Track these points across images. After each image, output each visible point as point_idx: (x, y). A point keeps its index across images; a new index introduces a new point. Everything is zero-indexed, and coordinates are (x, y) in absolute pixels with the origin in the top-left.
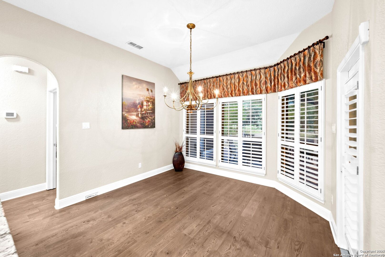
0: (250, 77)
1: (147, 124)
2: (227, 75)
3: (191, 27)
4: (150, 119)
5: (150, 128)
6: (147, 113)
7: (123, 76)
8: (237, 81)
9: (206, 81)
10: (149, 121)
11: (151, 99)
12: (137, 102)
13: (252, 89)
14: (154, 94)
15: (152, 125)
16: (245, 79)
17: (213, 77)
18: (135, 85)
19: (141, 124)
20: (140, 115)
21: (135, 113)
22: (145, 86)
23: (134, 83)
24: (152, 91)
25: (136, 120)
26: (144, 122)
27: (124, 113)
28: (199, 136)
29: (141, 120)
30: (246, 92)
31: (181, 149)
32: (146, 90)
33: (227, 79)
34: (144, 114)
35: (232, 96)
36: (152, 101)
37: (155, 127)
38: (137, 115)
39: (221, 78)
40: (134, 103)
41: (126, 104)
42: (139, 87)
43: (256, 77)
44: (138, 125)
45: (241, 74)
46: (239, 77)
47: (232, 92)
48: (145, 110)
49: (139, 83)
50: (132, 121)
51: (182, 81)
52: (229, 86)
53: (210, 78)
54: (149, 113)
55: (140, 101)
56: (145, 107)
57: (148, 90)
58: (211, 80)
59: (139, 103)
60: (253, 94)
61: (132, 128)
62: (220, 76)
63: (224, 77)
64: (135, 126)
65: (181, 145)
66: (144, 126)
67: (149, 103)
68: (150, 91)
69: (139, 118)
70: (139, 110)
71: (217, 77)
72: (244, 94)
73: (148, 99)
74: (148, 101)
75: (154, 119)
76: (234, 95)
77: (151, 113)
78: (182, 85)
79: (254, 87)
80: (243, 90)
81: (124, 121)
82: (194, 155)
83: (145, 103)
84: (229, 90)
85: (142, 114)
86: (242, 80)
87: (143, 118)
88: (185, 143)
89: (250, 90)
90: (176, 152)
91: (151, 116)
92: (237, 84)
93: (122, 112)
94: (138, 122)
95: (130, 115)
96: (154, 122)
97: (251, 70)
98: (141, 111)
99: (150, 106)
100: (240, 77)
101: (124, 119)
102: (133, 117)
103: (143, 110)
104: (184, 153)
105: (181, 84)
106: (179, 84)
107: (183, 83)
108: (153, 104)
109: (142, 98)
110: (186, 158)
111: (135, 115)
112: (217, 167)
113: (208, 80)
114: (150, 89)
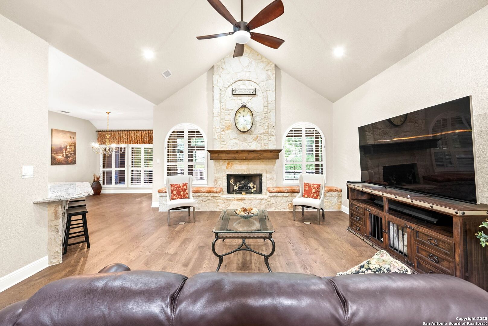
0: (148, 134)
1: (70, 162)
2: (134, 131)
3: (108, 113)
4: (72, 158)
5: (72, 164)
6: (70, 154)
7: (52, 130)
8: (141, 135)
9: (119, 132)
10: (71, 160)
11: (73, 144)
12: (63, 146)
13: (149, 141)
14: (76, 140)
15: (74, 162)
16: (145, 135)
17: (125, 131)
18: (61, 135)
19: (66, 162)
20: (64, 156)
21: (61, 154)
22: (69, 135)
23: (60, 134)
24: (74, 138)
25: (61, 159)
26: (67, 161)
27: (53, 154)
28: (114, 170)
29: (66, 159)
30: (145, 142)
31: (98, 179)
32: (69, 138)
33: (134, 133)
34: (68, 154)
35: (138, 144)
36: (74, 145)
37: (76, 164)
38: (63, 156)
39: (130, 132)
40: (60, 147)
41: (55, 148)
42: (64, 136)
43: (151, 135)
44: (63, 162)
45: (143, 132)
46: (141, 133)
47: (137, 141)
48: (68, 152)
49: (64, 133)
50: (59, 160)
51: (99, 129)
52: (135, 138)
53: (122, 131)
54: (72, 154)
55: (65, 146)
56: (68, 150)
57: (71, 138)
58: (124, 132)
59: (64, 148)
60: (149, 143)
61: (59, 164)
62: (129, 131)
63: (132, 132)
64: (61, 163)
65: (98, 176)
66: (67, 163)
67: (72, 147)
68: (72, 138)
69: (64, 157)
70: (64, 152)
71: (128, 131)
72: (144, 143)
73: (71, 144)
74: (71, 146)
75: (76, 158)
76: (138, 143)
77: (73, 154)
78: (99, 133)
79: (150, 140)
80: (144, 141)
81: (53, 160)
82: (110, 182)
83: (68, 147)
84: (136, 140)
85: (66, 155)
86: (143, 135)
87: (67, 157)
88: (102, 175)
89: (148, 141)
90: (94, 181)
91: (73, 156)
92: (140, 137)
93: (52, 153)
94: (63, 161)
95: (57, 156)
96: (76, 160)
97: (148, 130)
98: (65, 153)
99: (73, 149)
100: (143, 133)
101: (53, 159)
102: (60, 157)
103: (67, 152)
104: (101, 182)
105: (99, 131)
106: (96, 131)
107: (100, 131)
108: (75, 147)
109: (66, 144)
110: (103, 186)
111: (61, 155)
112: (127, 188)
113: (121, 132)
114: (72, 137)
